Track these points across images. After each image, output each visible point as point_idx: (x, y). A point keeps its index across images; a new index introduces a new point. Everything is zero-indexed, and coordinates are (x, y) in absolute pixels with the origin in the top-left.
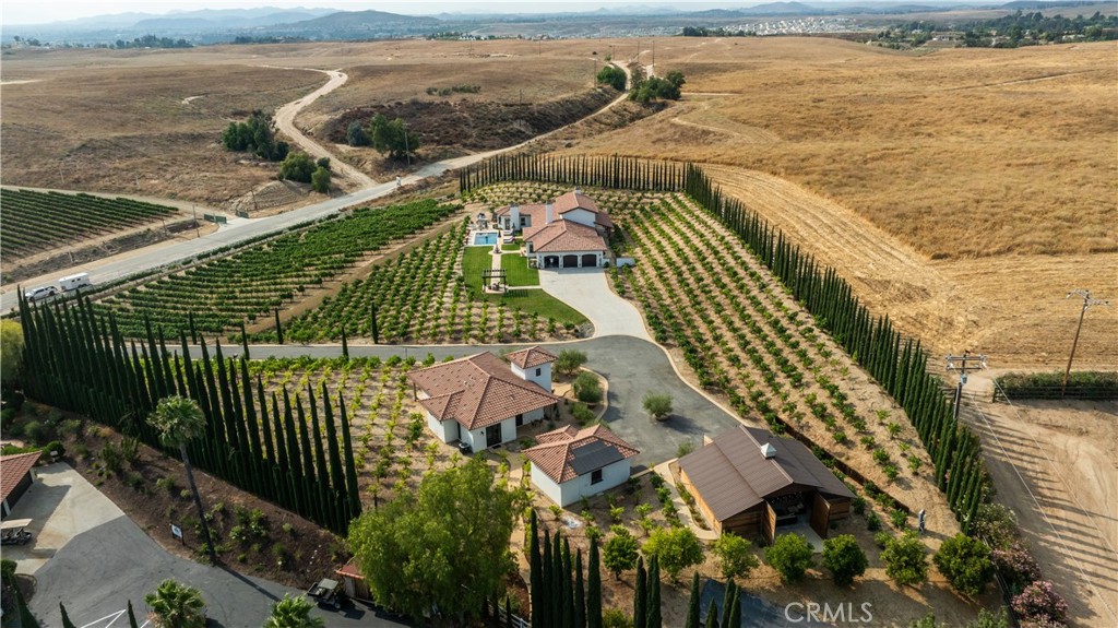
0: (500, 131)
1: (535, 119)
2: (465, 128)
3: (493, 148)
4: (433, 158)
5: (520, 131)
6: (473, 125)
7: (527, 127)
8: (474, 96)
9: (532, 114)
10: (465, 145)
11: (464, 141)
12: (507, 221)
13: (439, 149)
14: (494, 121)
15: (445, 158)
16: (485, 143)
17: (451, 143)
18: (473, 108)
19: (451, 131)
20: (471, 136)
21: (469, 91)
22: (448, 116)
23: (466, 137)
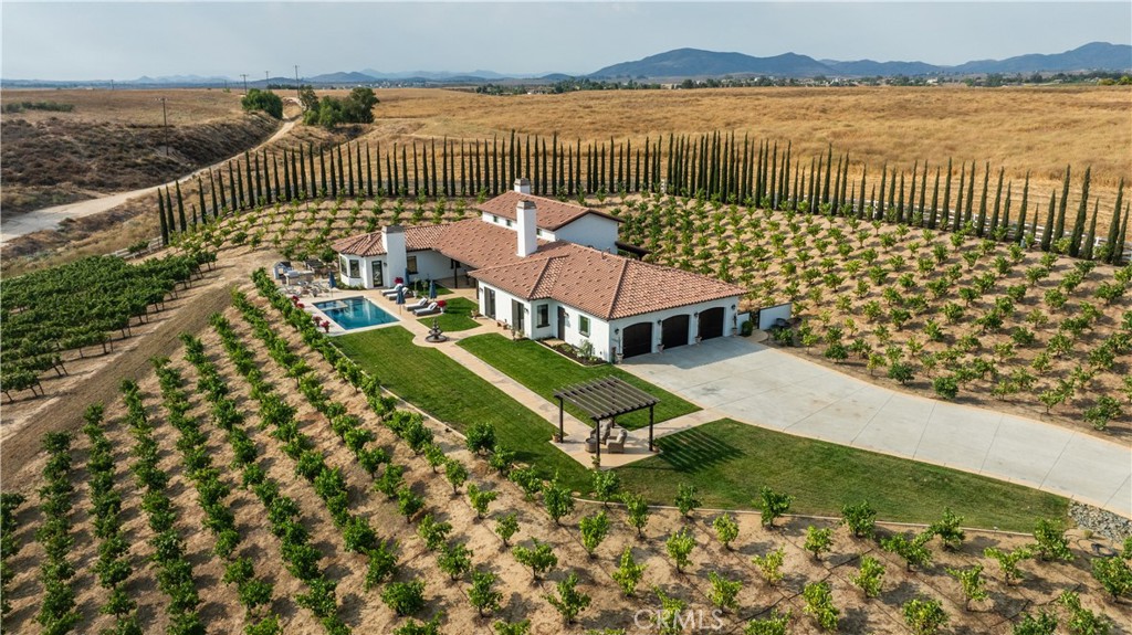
0: (139, 161)
1: (187, 145)
2: (74, 158)
3: (134, 186)
4: (25, 204)
5: (169, 162)
6: (87, 153)
7: (179, 157)
8: (70, 115)
9: (181, 139)
10: (81, 184)
11: (77, 177)
12: (377, 267)
13: (31, 191)
14: (123, 147)
15: (49, 204)
16: (119, 179)
17: (52, 182)
18: (77, 129)
19: (47, 163)
20: (89, 169)
21: (57, 109)
22: (33, 141)
23: (79, 171)
